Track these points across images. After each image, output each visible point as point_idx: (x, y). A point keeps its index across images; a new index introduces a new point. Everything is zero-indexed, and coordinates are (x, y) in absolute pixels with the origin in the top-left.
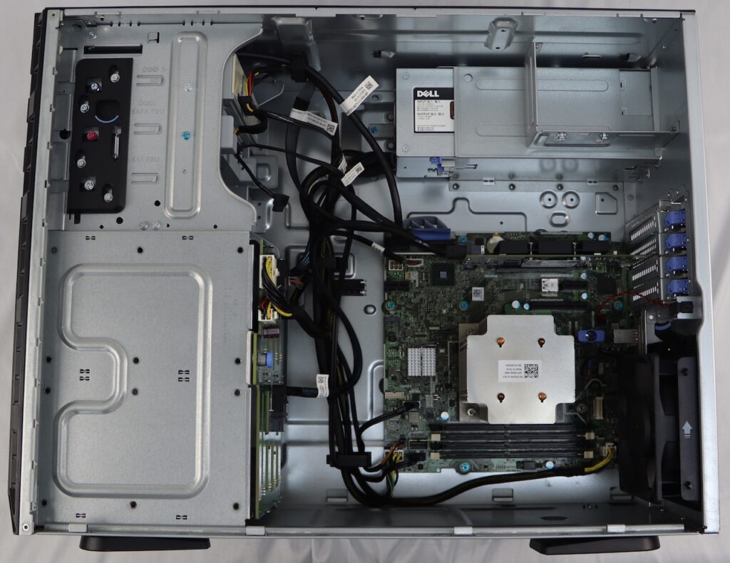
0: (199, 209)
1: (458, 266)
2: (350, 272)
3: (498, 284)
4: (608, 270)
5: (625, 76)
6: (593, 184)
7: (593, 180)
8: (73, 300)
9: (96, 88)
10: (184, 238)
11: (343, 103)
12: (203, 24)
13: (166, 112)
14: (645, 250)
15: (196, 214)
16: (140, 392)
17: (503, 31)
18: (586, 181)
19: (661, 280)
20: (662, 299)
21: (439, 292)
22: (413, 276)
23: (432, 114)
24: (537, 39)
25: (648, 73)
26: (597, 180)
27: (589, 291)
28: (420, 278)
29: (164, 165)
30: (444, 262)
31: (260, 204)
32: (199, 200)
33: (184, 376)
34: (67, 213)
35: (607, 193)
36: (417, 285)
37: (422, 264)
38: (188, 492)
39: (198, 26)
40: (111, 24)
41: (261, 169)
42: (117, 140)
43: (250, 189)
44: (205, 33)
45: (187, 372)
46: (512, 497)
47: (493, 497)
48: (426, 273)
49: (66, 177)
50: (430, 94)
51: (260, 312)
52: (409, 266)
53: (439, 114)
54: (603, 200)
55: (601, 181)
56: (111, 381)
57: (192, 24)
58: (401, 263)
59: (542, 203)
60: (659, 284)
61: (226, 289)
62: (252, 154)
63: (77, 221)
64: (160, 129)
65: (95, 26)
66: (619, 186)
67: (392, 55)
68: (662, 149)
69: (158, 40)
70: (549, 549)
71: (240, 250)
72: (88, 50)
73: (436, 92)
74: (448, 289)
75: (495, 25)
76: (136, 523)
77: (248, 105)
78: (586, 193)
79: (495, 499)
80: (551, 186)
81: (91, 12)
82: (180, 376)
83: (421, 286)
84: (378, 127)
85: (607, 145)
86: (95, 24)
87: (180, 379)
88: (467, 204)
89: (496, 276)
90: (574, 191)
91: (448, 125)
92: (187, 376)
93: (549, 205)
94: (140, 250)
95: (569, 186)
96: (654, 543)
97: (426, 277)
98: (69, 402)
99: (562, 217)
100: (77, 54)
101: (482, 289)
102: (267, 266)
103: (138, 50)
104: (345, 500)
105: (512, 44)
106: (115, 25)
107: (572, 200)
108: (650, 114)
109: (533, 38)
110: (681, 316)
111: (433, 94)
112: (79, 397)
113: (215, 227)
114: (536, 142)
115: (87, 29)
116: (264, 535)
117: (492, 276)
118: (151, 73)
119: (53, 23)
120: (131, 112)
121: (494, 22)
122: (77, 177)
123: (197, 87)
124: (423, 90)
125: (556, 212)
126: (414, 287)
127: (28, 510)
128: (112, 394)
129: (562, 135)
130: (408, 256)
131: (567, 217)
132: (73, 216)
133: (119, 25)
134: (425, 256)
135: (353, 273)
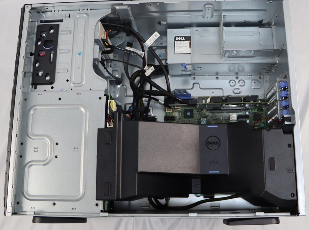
0: (84, 83)
1: (195, 110)
2: (151, 113)
3: (211, 117)
4: (258, 111)
5: (261, 30)
6: (251, 76)
7: (250, 75)
8: (32, 120)
9: (44, 36)
10: (78, 94)
11: (146, 43)
12: (87, 10)
13: (72, 45)
14: (272, 100)
15: (83, 85)
16: (58, 157)
17: (209, 9)
18: (248, 75)
19: (279, 111)
20: (279, 119)
21: (187, 121)
22: (176, 114)
23: (182, 46)
24: (224, 14)
25: (271, 28)
26: (252, 75)
27: (250, 120)
28: (179, 115)
29: (70, 65)
30: (189, 108)
31: (114, 87)
32: (84, 79)
33: (76, 150)
34: (32, 85)
35: (257, 80)
36: (178, 118)
37: (180, 109)
38: (77, 198)
39: (85, 11)
40: (51, 11)
41: (114, 72)
42: (52, 55)
43: (110, 80)
44: (88, 13)
45: (78, 148)
46: (219, 206)
47: (211, 207)
48: (182, 113)
49: (32, 71)
50: (181, 39)
51: (108, 123)
52: (175, 110)
53: (185, 46)
54: (255, 83)
55: (254, 75)
56: (46, 152)
57: (83, 10)
58: (171, 108)
59: (230, 84)
60: (278, 113)
61: (94, 114)
62: (111, 66)
63: (35, 88)
64: (69, 51)
65: (45, 12)
66: (261, 77)
67: (165, 23)
68: (278, 58)
69: (69, 17)
70: (230, 223)
71: (100, 98)
72: (41, 22)
73: (183, 38)
74: (191, 119)
75: (205, 6)
76: (55, 211)
77: (106, 43)
78: (248, 80)
79: (212, 207)
80: (233, 77)
81: (42, 5)
82: (75, 150)
83: (179, 119)
84: (162, 55)
85: (254, 57)
86: (45, 11)
87: (75, 151)
88: (199, 85)
89: (211, 114)
90: (243, 79)
91: (189, 50)
92: (78, 150)
93: (233, 85)
94: (60, 99)
95: (241, 77)
96: (277, 220)
97: (182, 115)
98: (29, 161)
99: (238, 90)
100: (37, 23)
101: (205, 119)
102: (111, 104)
103: (62, 21)
104: (148, 208)
105: (213, 17)
106: (53, 12)
107: (242, 83)
108: (272, 44)
109: (222, 13)
110: (286, 123)
111: (182, 38)
112: (34, 159)
113: (91, 89)
114: (224, 56)
115: (42, 13)
116: (108, 216)
117: (209, 114)
118: (66, 30)
119: (27, 10)
120: (58, 45)
121: (205, 5)
122: (36, 71)
123: (84, 34)
124: (178, 37)
125: (235, 88)
126: (177, 119)
127: (10, 205)
128: (47, 157)
129: (235, 51)
130: (174, 106)
131: (240, 90)
132: (34, 86)
133: (54, 11)
134: (181, 106)
135: (152, 114)
